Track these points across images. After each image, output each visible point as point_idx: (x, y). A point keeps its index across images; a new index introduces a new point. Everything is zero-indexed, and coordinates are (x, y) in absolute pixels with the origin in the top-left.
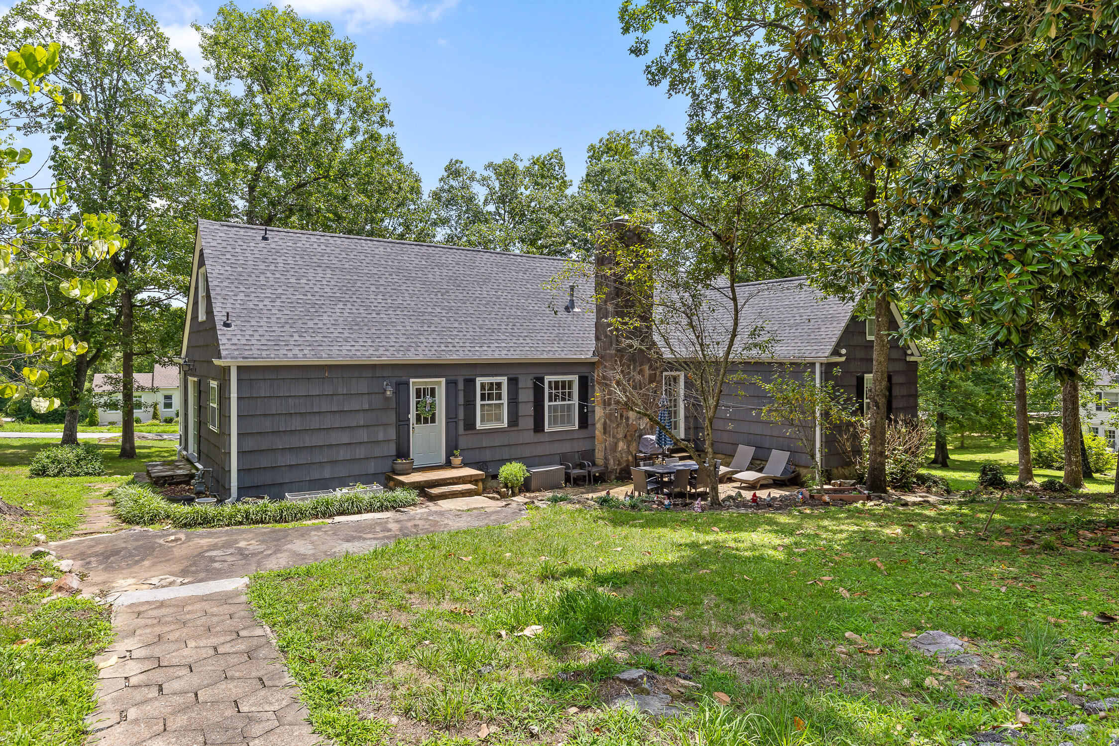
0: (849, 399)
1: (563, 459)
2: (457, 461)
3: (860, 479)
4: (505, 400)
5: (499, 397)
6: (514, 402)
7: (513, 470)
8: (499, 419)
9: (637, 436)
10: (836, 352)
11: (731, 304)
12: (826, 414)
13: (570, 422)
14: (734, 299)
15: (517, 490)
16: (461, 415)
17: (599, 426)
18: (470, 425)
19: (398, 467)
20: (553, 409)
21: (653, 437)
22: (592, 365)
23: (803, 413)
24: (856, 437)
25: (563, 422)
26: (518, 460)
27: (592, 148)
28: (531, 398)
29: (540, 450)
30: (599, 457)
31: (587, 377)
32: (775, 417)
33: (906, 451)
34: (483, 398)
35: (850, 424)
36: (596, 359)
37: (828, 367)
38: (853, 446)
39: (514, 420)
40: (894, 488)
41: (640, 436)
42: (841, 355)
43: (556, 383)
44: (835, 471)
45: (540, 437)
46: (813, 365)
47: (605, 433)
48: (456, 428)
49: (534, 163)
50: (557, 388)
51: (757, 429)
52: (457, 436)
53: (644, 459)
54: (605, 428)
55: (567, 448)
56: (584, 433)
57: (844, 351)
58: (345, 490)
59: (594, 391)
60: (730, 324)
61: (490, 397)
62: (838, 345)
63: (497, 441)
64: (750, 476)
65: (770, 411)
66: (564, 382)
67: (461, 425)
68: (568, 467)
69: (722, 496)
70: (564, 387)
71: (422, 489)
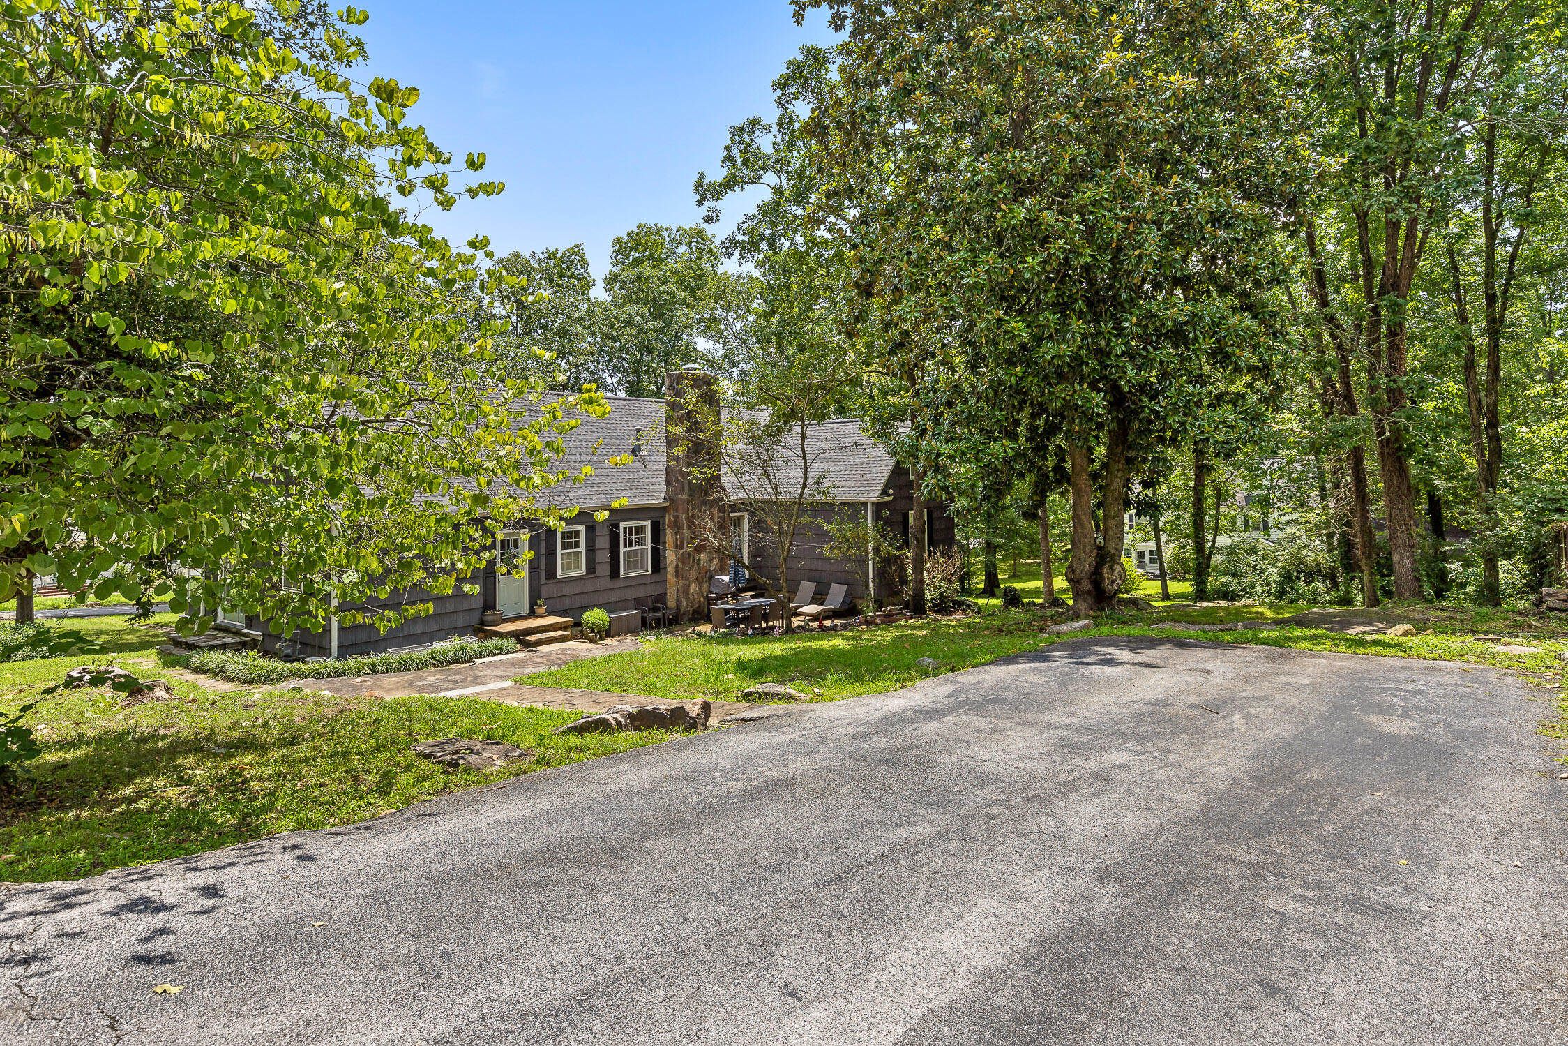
0: (895, 536)
1: (638, 603)
2: (541, 610)
3: (906, 605)
4: (583, 548)
5: (577, 546)
6: (591, 549)
7: (595, 615)
8: (577, 567)
9: (707, 577)
10: (885, 493)
11: (801, 460)
12: (876, 550)
13: (643, 567)
14: (804, 458)
15: (604, 634)
16: (543, 565)
17: (671, 570)
18: (551, 574)
19: (488, 619)
20: (628, 554)
21: (726, 578)
22: (662, 510)
23: (859, 549)
24: (902, 568)
25: (636, 567)
26: (599, 606)
27: (618, 241)
28: (607, 545)
29: (615, 596)
30: (671, 600)
31: (658, 522)
32: (836, 554)
33: (944, 579)
34: (563, 548)
35: (899, 557)
36: (667, 503)
37: (878, 507)
38: (900, 577)
39: (591, 569)
40: (935, 612)
41: (711, 577)
42: (888, 495)
43: (631, 529)
44: (885, 600)
45: (617, 584)
46: (865, 505)
47: (677, 576)
48: (539, 578)
49: (549, 258)
50: (631, 534)
51: (817, 565)
52: (539, 585)
53: (717, 598)
54: (677, 572)
55: (641, 593)
56: (657, 578)
57: (891, 492)
58: (443, 643)
59: (665, 534)
60: (801, 479)
61: (570, 547)
62: (887, 486)
63: (576, 589)
64: (813, 609)
65: (832, 548)
66: (637, 528)
67: (543, 574)
68: (644, 612)
69: (795, 625)
70: (637, 533)
71: (518, 636)
